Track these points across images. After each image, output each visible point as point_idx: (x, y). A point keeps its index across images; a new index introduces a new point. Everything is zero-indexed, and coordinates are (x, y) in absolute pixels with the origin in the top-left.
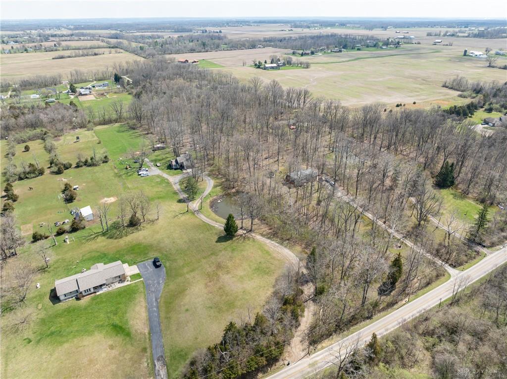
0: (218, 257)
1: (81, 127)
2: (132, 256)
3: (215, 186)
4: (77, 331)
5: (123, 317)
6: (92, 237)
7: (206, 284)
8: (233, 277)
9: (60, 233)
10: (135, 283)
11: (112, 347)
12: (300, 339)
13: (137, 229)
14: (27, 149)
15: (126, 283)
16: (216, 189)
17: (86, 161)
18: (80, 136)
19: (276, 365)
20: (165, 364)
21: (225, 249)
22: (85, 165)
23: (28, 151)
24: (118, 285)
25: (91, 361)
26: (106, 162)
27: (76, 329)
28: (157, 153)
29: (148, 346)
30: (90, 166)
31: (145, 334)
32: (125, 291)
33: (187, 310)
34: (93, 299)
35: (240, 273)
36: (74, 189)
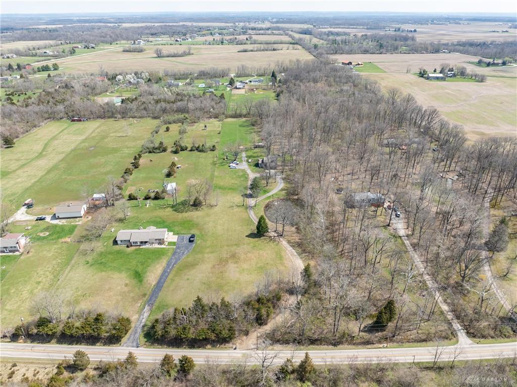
0: (239, 248)
1: (215, 118)
2: (180, 228)
3: (282, 190)
4: (114, 267)
5: (146, 268)
6: (165, 206)
7: (214, 266)
8: (237, 267)
9: (147, 198)
10: (169, 248)
11: (126, 285)
12: (259, 335)
13: (197, 208)
14: (168, 129)
15: (163, 246)
16: (281, 192)
17: (199, 147)
18: (207, 125)
19: (225, 345)
20: (151, 310)
21: (249, 244)
22: (197, 150)
23: (168, 131)
24: (156, 246)
25: (110, 289)
26: (213, 150)
27: (115, 265)
28: (257, 150)
29: (148, 293)
30: (200, 151)
31: (151, 285)
32: (158, 251)
33: (188, 279)
34: (136, 250)
35: (245, 266)
36: (177, 168)
